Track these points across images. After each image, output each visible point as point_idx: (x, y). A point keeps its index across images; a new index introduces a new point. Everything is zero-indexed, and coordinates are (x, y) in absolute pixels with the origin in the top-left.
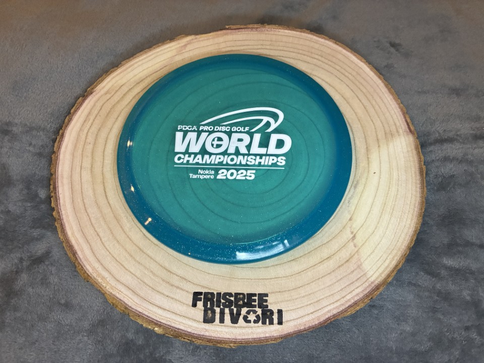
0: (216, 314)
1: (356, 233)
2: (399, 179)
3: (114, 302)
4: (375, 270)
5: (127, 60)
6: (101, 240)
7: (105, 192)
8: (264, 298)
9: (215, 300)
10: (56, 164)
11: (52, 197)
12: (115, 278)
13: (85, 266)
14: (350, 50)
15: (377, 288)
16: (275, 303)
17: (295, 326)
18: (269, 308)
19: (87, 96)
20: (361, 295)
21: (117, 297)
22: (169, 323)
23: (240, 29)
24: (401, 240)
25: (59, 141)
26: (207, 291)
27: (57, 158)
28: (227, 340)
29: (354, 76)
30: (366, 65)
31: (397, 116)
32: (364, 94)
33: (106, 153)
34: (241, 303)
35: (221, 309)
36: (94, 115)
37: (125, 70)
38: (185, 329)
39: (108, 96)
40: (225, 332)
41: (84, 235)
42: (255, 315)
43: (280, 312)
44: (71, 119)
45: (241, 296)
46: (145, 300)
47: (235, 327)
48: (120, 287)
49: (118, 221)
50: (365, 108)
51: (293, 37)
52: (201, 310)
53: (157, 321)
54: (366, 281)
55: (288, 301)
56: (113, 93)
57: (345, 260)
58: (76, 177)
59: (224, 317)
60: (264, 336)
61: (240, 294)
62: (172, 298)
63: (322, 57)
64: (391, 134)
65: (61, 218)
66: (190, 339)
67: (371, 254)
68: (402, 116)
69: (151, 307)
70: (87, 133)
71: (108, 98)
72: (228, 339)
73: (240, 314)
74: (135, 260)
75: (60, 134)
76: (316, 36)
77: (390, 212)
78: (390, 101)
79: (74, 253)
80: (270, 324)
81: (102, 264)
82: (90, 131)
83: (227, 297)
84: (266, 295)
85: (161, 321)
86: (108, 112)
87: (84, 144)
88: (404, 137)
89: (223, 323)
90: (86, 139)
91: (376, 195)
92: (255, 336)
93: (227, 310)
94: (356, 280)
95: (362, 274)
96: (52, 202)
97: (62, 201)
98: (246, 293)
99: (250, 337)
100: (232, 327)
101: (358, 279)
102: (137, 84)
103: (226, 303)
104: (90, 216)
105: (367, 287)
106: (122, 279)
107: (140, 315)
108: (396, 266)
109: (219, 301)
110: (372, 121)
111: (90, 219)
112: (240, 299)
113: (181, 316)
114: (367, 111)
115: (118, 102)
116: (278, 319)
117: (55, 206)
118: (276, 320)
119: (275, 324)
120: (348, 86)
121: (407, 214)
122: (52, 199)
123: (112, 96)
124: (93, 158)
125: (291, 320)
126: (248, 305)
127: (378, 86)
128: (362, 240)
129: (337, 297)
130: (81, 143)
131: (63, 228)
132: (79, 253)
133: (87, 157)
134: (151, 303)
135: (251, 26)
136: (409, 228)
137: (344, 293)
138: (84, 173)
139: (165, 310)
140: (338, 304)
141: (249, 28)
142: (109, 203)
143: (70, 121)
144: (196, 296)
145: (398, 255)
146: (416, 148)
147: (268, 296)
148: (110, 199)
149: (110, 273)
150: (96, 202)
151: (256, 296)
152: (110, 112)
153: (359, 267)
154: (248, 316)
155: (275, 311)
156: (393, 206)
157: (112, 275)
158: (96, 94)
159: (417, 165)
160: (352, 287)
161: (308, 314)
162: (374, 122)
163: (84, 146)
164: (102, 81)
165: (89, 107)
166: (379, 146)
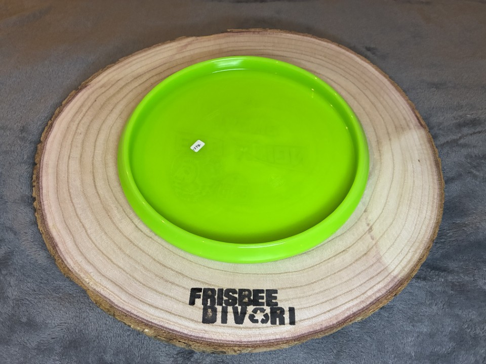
0: (217, 313)
1: (372, 225)
2: (414, 172)
3: (98, 299)
4: (397, 264)
5: (126, 57)
6: (86, 231)
7: (94, 181)
8: (273, 295)
9: (216, 297)
10: (42, 153)
11: (34, 186)
12: (100, 273)
13: (66, 260)
14: (354, 52)
15: (401, 283)
16: (286, 300)
17: (310, 326)
18: (279, 306)
19: (80, 89)
20: (384, 291)
21: (101, 294)
22: (162, 324)
23: (241, 32)
24: (423, 232)
25: (47, 131)
26: (207, 287)
27: (43, 148)
28: (230, 343)
29: (359, 75)
30: (371, 65)
31: (406, 111)
32: (370, 91)
33: (98, 143)
34: (246, 300)
35: (223, 308)
36: (87, 107)
37: (123, 66)
38: (181, 331)
39: (104, 89)
40: (228, 333)
41: (67, 226)
42: (263, 314)
43: (292, 310)
44: (62, 110)
45: (247, 293)
46: (135, 297)
47: (240, 328)
48: (105, 282)
49: (107, 211)
50: (373, 104)
51: (295, 40)
52: (200, 308)
53: (147, 321)
54: (388, 275)
55: (300, 298)
56: (109, 87)
57: (363, 253)
58: (63, 167)
59: (227, 316)
60: (274, 338)
61: (245, 290)
62: (166, 296)
63: (325, 57)
64: (402, 128)
65: (43, 208)
66: (186, 342)
67: (391, 246)
68: (411, 111)
69: (141, 306)
70: (79, 124)
71: (103, 91)
72: (232, 341)
73: (245, 313)
74: (125, 253)
75: (49, 124)
76: (319, 39)
77: (407, 204)
78: (398, 98)
79: (55, 246)
80: (280, 324)
81: (85, 258)
82: (83, 122)
83: (231, 294)
84: (276, 291)
85: (153, 321)
86: (102, 104)
87: (75, 134)
88: (416, 131)
89: (226, 323)
90: (77, 128)
91: (391, 186)
92: (263, 338)
93: (230, 309)
94: (377, 275)
95: (382, 268)
96: (34, 191)
97: (44, 191)
98: (251, 289)
99: (258, 339)
100: (236, 327)
101: (379, 273)
102: (135, 79)
103: (228, 300)
104: (76, 206)
105: (390, 282)
106: (109, 274)
107: (127, 315)
108: (420, 259)
109: (220, 298)
110: (381, 115)
111: (75, 209)
112: (245, 296)
113: (177, 315)
114: (375, 106)
115: (114, 95)
116: (290, 318)
117: (36, 196)
118: (287, 320)
119: (287, 324)
120: (354, 84)
121: (426, 206)
122: (34, 188)
123: (108, 90)
124: (83, 148)
125: (305, 320)
126: (255, 302)
127: (384, 84)
128: (380, 232)
129: (356, 293)
130: (71, 133)
131: (43, 219)
132: (60, 246)
133: (77, 147)
134: (141, 301)
135: (253, 30)
136: (430, 220)
137: (363, 289)
138: (72, 163)
139: (157, 308)
140: (359, 300)
141: (250, 32)
142: (97, 193)
143: (60, 112)
144: (195, 293)
145: (421, 247)
146: (430, 141)
147: (277, 293)
148: (99, 188)
149: (95, 267)
150: (83, 192)
151: (264, 293)
152: (104, 104)
153: (379, 260)
154: (255, 315)
155: (286, 309)
156: (410, 198)
157: (97, 270)
158: (91, 87)
159: (432, 158)
160: (373, 283)
161: (325, 313)
162: (383, 116)
163: (74, 136)
164: (98, 76)
165: (82, 99)
166: (390, 140)
